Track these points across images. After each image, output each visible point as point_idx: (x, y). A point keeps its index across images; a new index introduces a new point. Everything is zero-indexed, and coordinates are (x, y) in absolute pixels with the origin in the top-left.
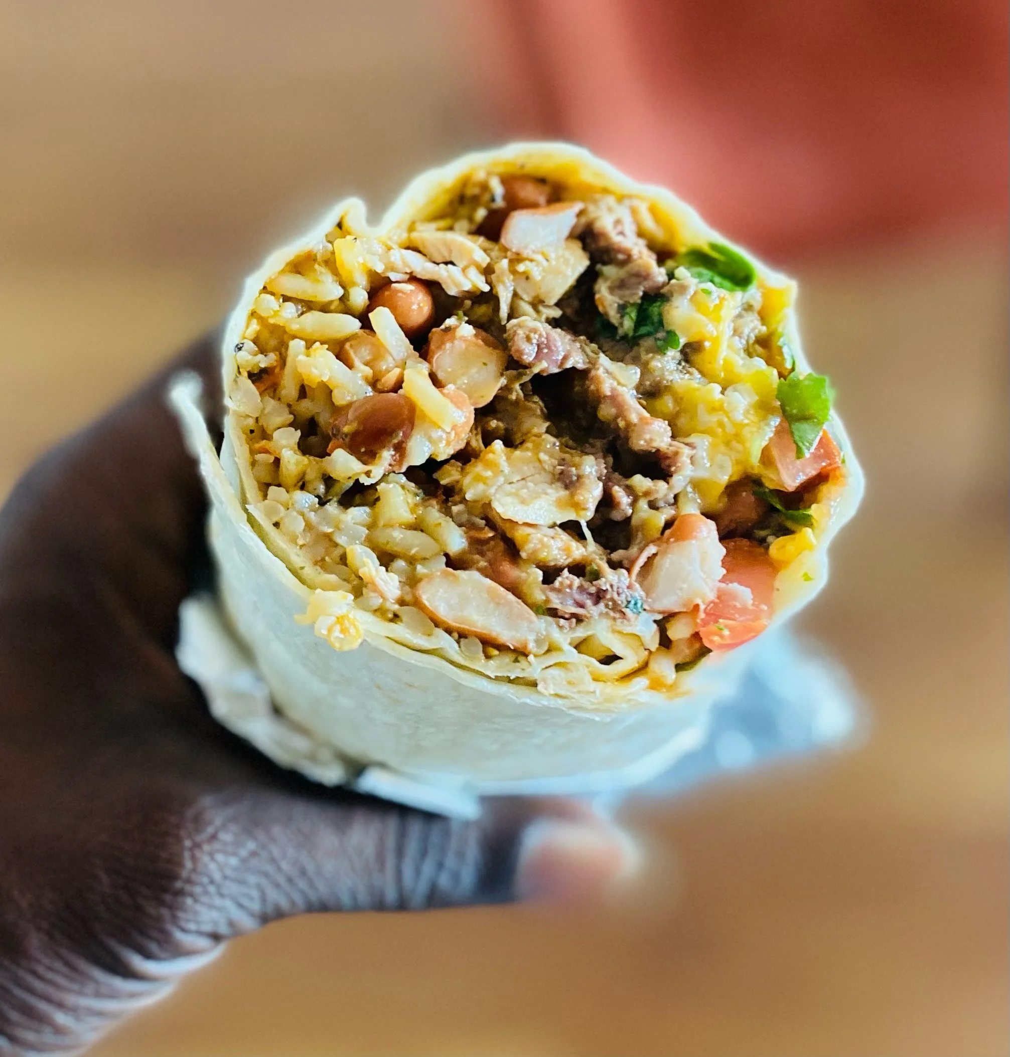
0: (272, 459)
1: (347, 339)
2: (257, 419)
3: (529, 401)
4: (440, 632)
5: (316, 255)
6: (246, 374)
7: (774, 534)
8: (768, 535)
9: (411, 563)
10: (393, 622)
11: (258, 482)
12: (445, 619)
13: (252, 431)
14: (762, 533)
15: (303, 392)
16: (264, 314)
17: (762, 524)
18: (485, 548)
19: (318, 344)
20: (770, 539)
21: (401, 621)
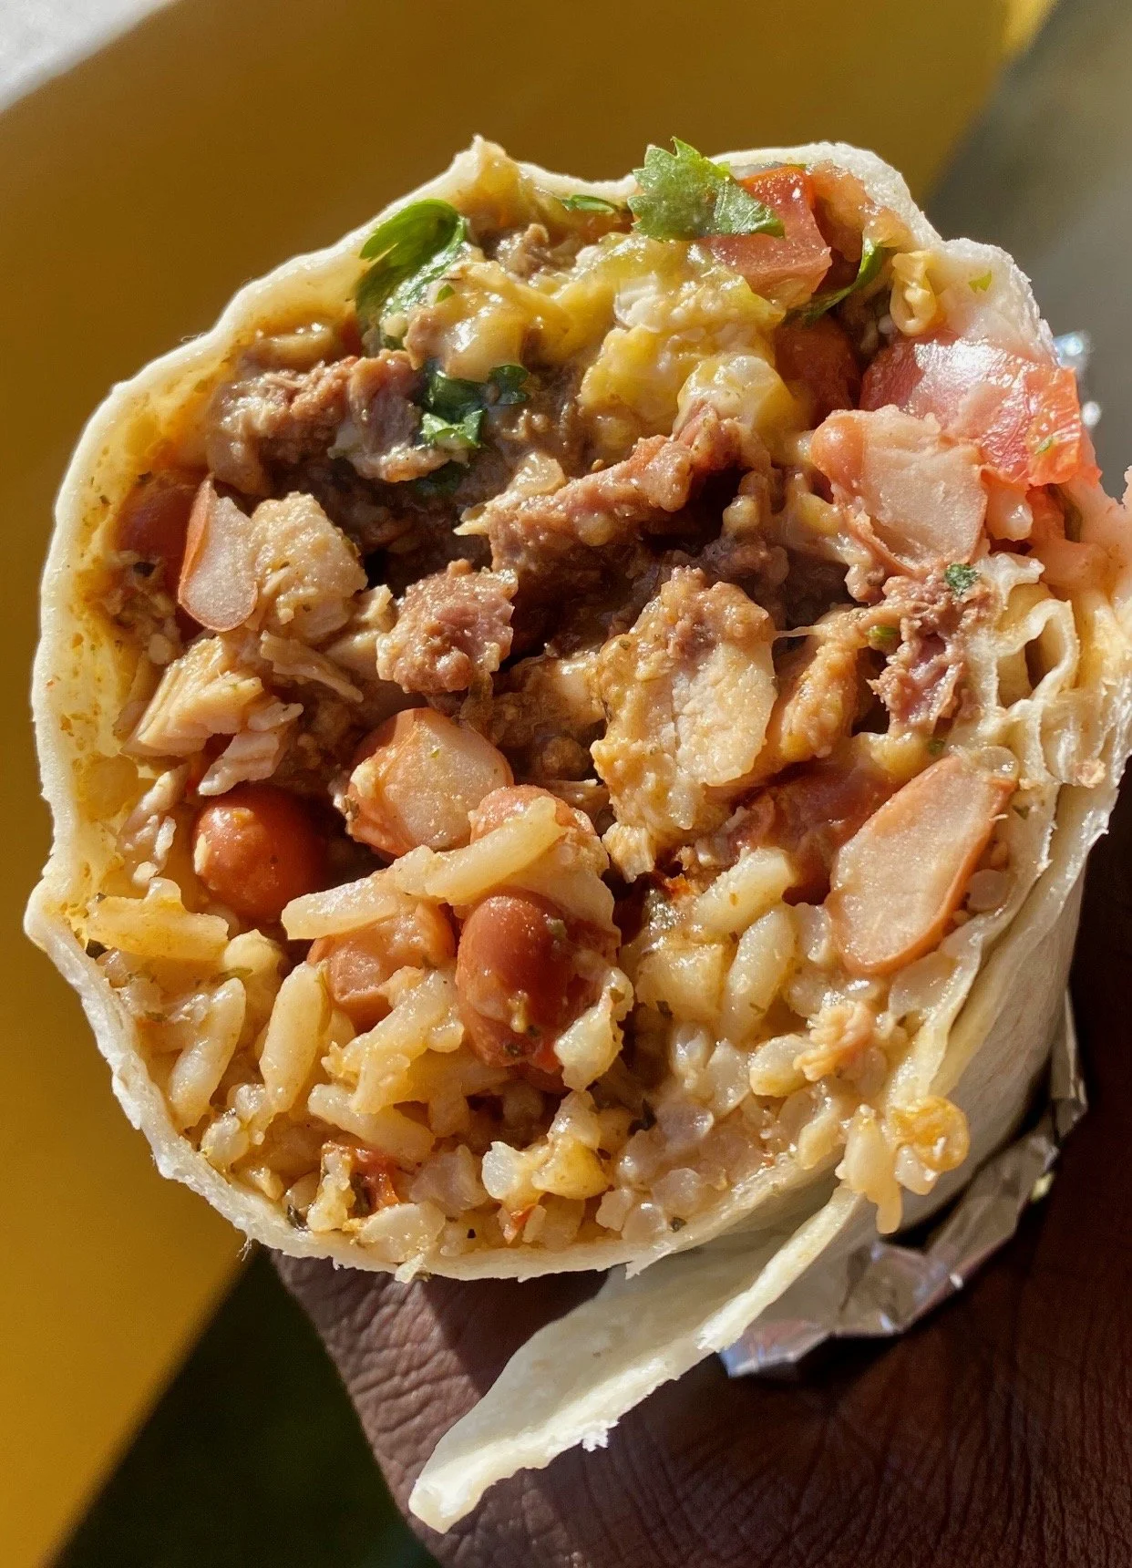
0: (540, 1211)
1: (328, 993)
2: (450, 1219)
3: (523, 684)
4: (949, 943)
5: (149, 1015)
6: (356, 1222)
7: (877, 319)
8: (878, 330)
9: (799, 971)
10: (917, 1030)
11: (576, 1241)
12: (928, 929)
13: (471, 1234)
14: (871, 337)
15: (414, 1110)
16: (242, 1151)
17: (854, 334)
18: (790, 822)
19: (324, 1061)
20: (885, 326)
21: (918, 1013)
